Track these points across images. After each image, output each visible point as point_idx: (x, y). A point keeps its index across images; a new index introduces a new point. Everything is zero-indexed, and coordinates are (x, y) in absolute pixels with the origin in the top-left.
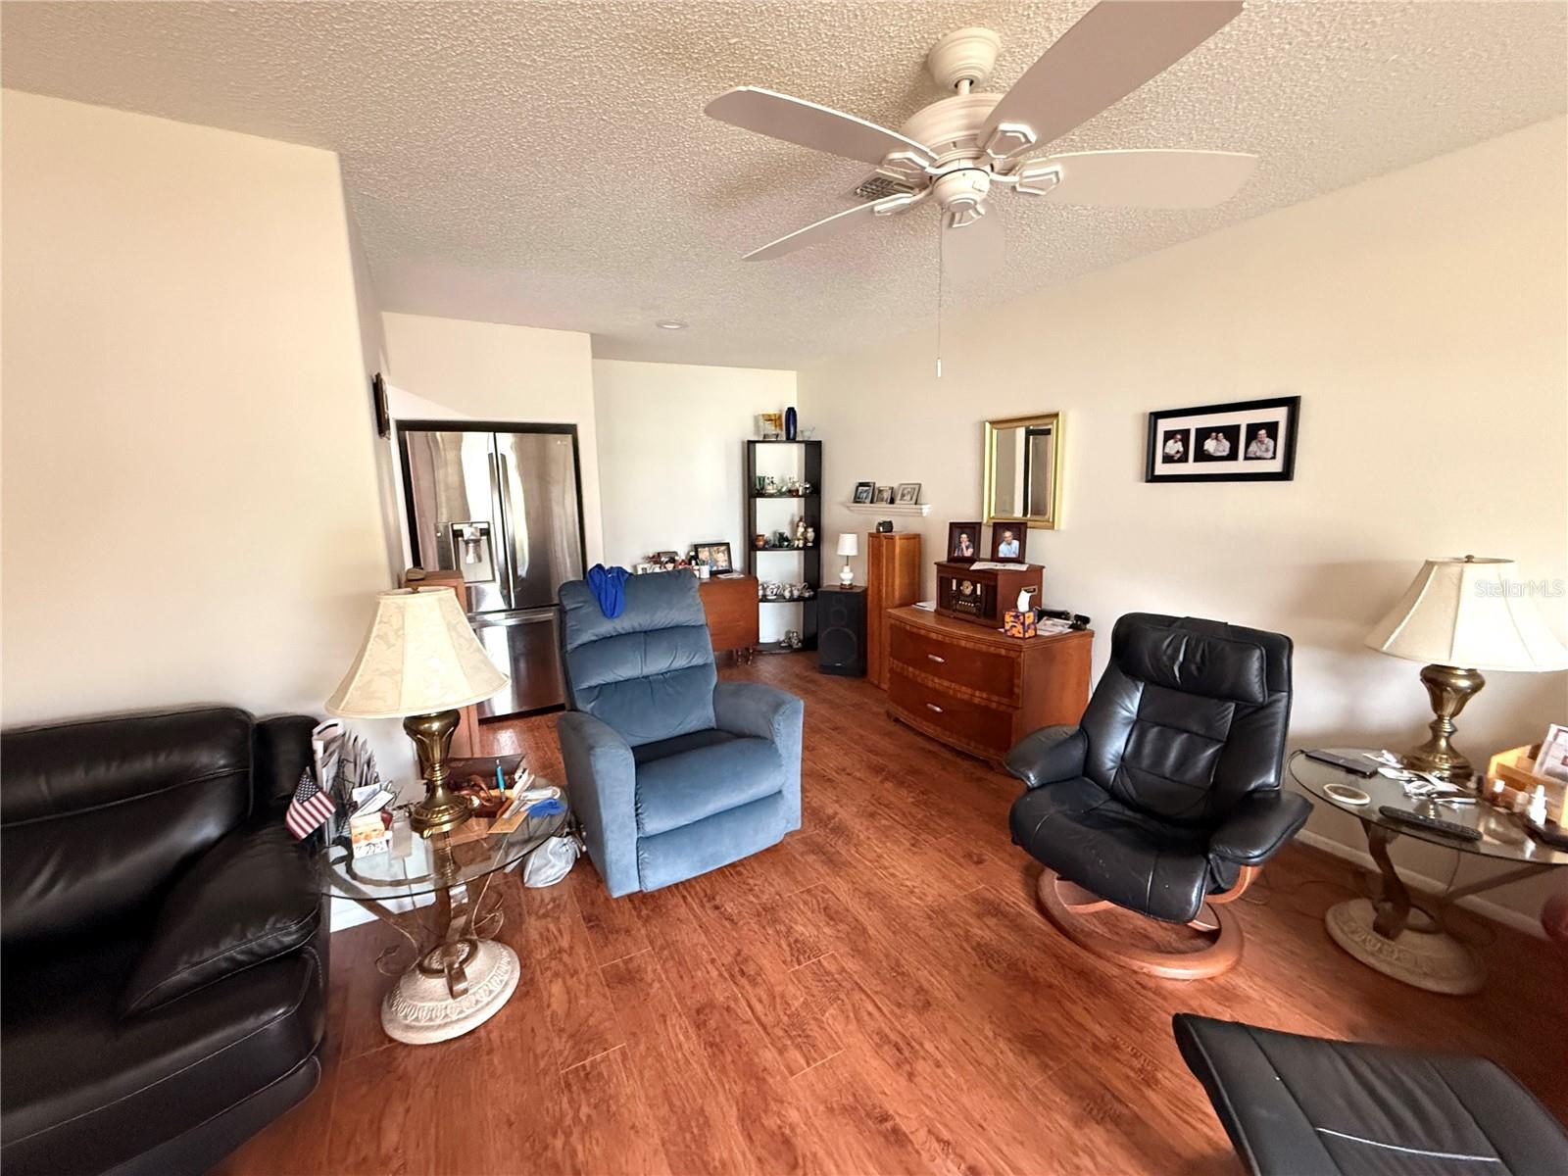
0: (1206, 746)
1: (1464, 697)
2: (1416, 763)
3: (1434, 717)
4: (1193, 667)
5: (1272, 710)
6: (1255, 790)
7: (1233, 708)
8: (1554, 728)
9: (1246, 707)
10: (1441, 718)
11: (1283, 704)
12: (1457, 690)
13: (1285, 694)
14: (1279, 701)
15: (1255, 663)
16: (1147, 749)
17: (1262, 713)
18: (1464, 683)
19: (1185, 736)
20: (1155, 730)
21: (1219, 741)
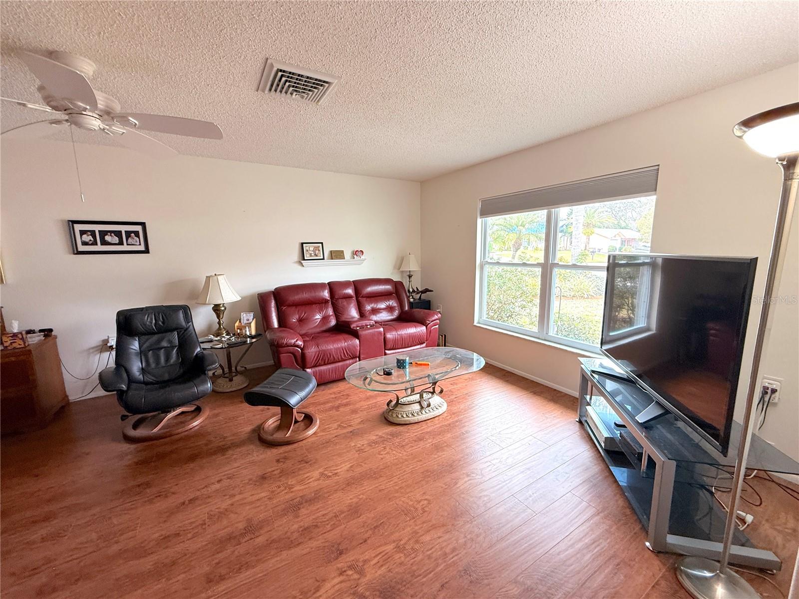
0: (173, 350)
1: (224, 311)
2: (218, 334)
3: (218, 320)
4: (160, 323)
5: (189, 329)
6: (197, 354)
7: (176, 334)
8: (242, 314)
9: (181, 331)
10: (220, 320)
11: (191, 327)
12: (222, 310)
13: (191, 323)
14: (190, 326)
15: (181, 315)
16: (151, 360)
17: (187, 331)
18: (223, 308)
19: (163, 350)
20: (151, 352)
21: (176, 346)
